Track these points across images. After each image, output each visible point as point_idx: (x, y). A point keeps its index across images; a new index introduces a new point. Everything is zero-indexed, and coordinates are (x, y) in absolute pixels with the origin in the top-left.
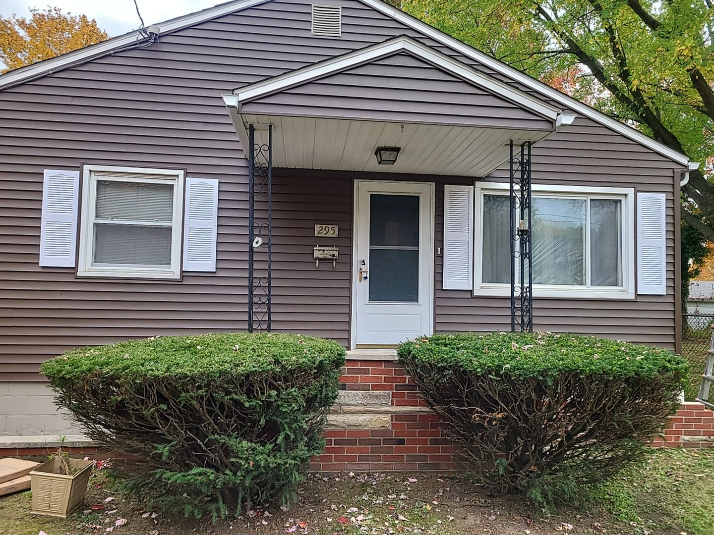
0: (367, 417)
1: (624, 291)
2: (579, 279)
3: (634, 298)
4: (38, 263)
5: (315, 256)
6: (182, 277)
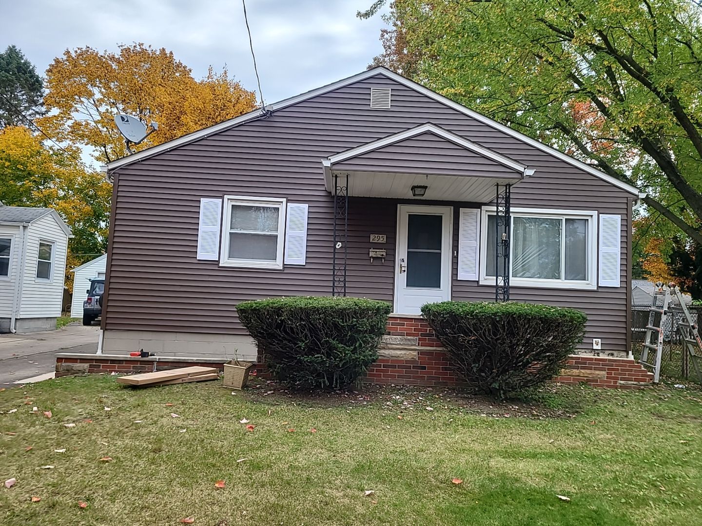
0: (403, 352)
1: (590, 284)
2: (557, 275)
3: (596, 289)
4: (196, 258)
5: (370, 255)
6: (284, 268)
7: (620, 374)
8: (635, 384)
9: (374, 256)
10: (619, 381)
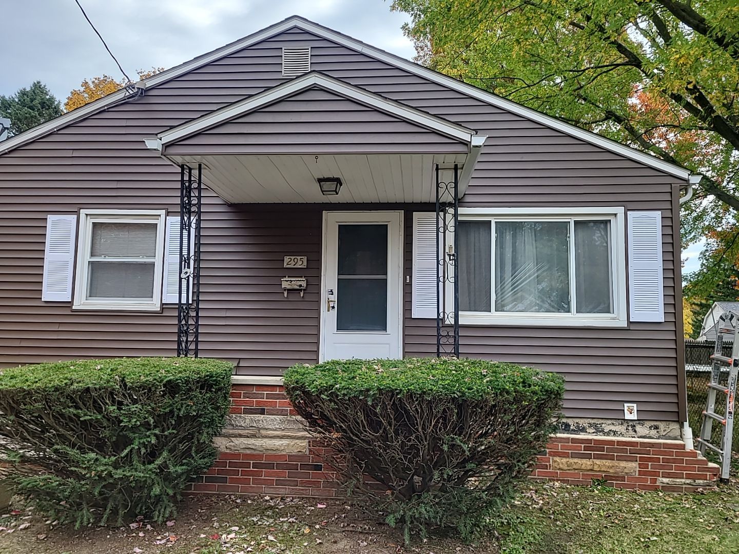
0: (285, 442)
1: (616, 319)
2: (566, 306)
3: (626, 326)
4: (41, 298)
5: (283, 287)
6: (162, 309)
7: (662, 467)
8: (688, 484)
9: (288, 287)
10: (660, 479)
